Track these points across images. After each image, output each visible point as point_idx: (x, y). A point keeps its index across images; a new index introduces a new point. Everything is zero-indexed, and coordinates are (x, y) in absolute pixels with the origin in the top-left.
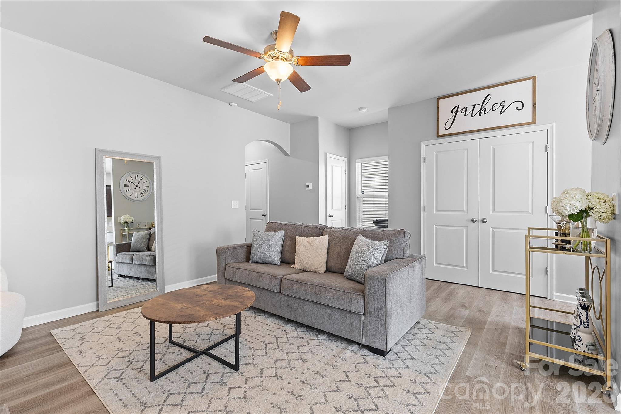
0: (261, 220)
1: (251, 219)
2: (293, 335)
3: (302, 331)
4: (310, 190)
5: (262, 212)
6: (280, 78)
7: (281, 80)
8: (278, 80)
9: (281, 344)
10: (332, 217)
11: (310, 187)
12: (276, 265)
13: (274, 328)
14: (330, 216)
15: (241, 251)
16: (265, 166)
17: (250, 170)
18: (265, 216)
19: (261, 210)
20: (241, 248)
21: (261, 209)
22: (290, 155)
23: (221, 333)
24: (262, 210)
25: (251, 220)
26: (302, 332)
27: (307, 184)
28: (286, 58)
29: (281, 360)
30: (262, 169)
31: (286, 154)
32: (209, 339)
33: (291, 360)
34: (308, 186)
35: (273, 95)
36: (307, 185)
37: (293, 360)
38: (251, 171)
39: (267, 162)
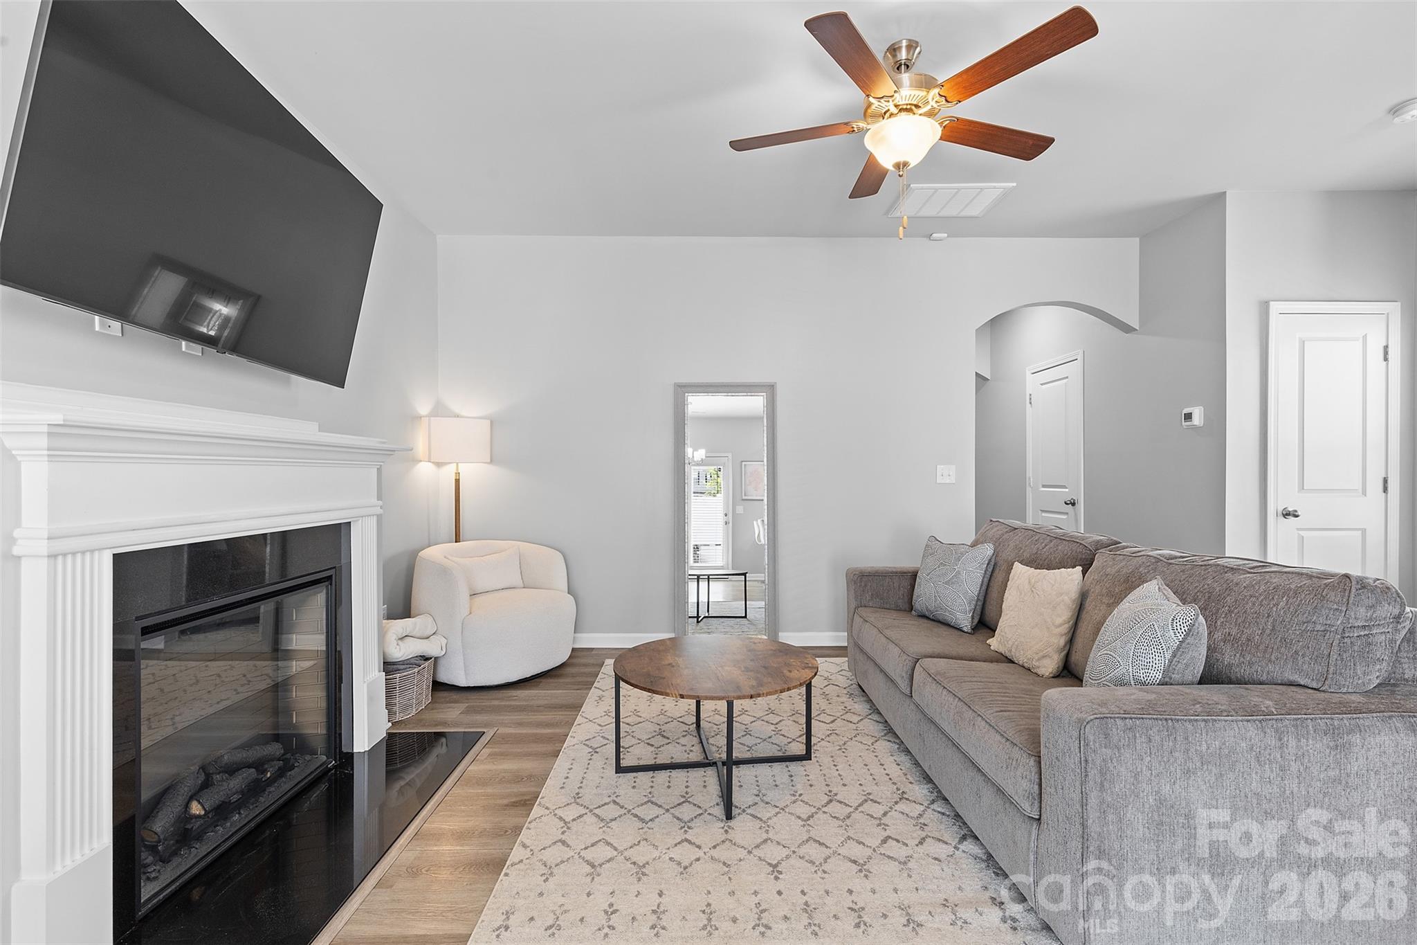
0: (1064, 517)
1: (1043, 511)
2: (907, 810)
3: (943, 811)
4: (1195, 428)
5: (1066, 494)
6: (902, 159)
7: (905, 164)
8: (898, 166)
9: (862, 814)
10: (1297, 516)
11: (1197, 420)
12: (960, 630)
13: (888, 777)
14: (1286, 514)
15: (896, 585)
16: (1074, 370)
17: (1042, 384)
18: (1073, 504)
19: (1067, 488)
20: (897, 578)
21: (1064, 487)
22: (1138, 329)
23: (782, 744)
24: (1067, 490)
25: (1043, 514)
26: (939, 812)
27: (1186, 411)
28: (915, 103)
29: (821, 844)
30: (1067, 377)
31: (1127, 329)
32: (751, 747)
33: (839, 854)
34: (1188, 417)
35: (1015, 184)
36: (1185, 414)
37: (844, 857)
38: (1044, 386)
39: (1080, 358)
